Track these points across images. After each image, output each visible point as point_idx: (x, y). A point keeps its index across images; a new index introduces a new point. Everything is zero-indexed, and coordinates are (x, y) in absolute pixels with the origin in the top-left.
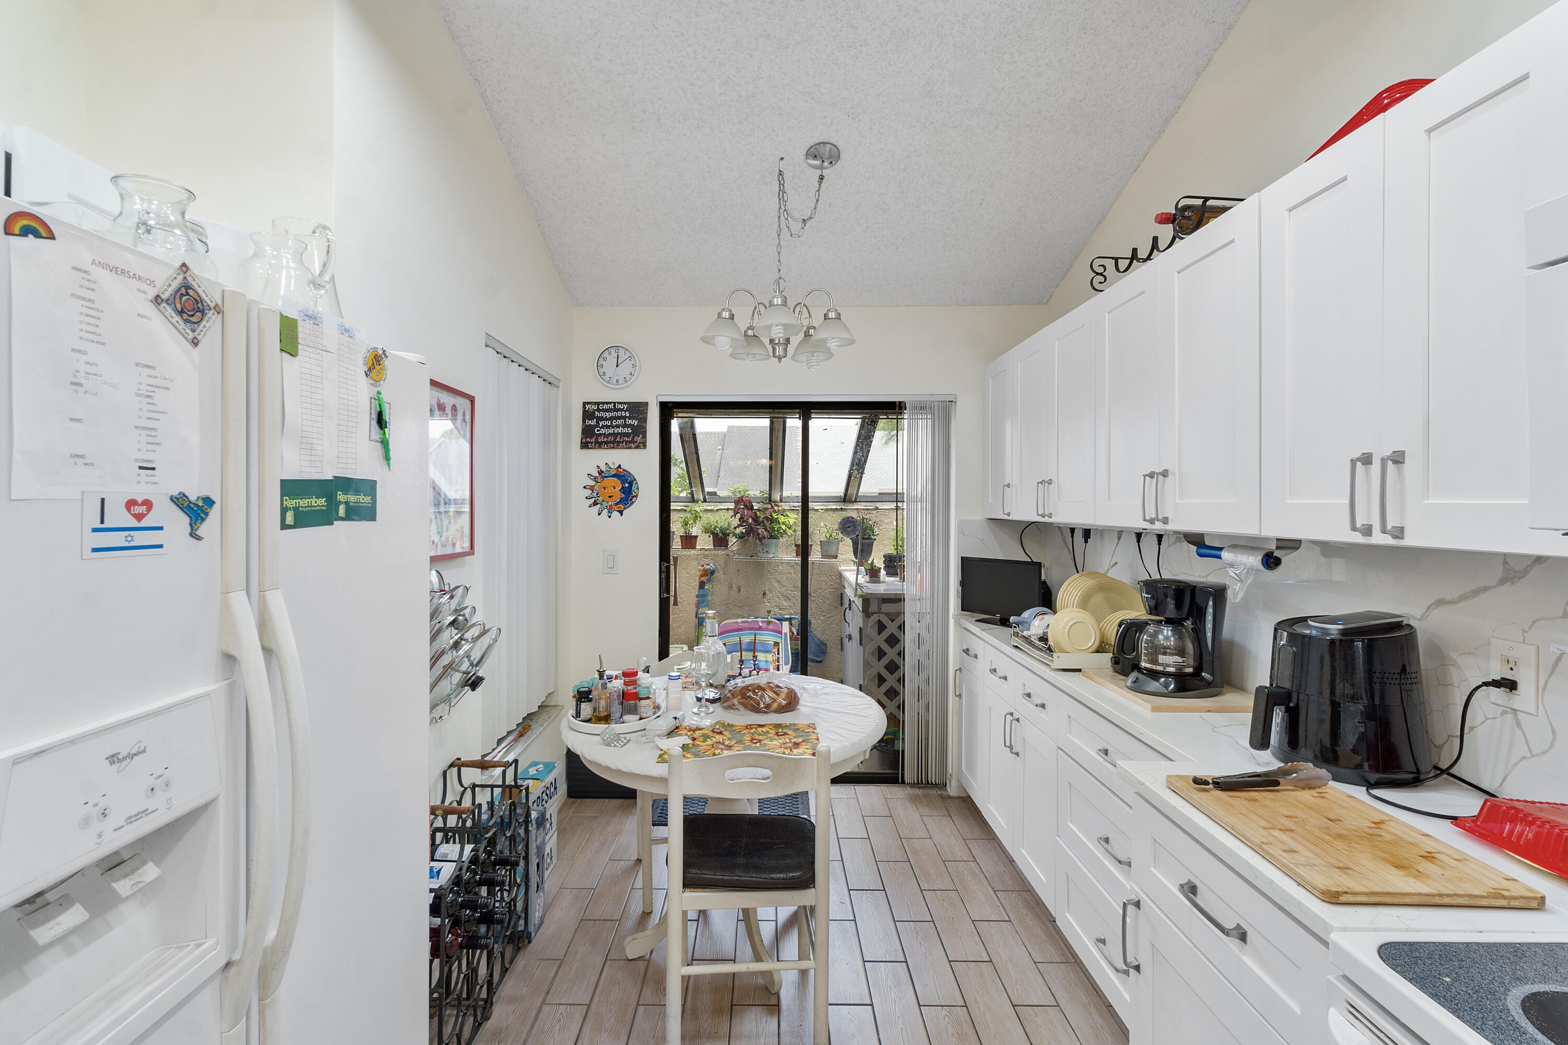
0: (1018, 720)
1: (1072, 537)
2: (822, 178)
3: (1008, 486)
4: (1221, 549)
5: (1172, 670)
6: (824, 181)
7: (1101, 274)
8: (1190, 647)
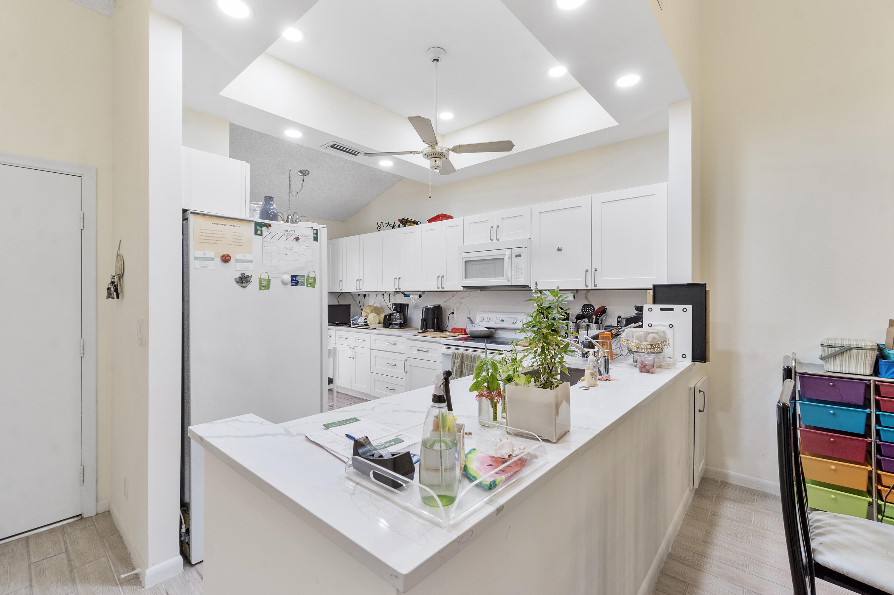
0: (354, 348)
1: (359, 297)
2: (303, 180)
3: (341, 281)
4: (410, 295)
5: (399, 323)
6: (304, 181)
7: (379, 226)
8: (402, 318)
